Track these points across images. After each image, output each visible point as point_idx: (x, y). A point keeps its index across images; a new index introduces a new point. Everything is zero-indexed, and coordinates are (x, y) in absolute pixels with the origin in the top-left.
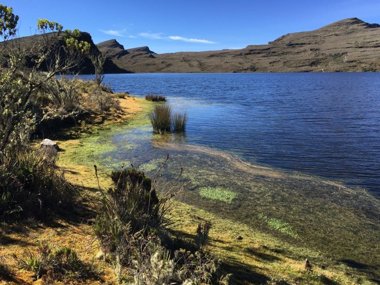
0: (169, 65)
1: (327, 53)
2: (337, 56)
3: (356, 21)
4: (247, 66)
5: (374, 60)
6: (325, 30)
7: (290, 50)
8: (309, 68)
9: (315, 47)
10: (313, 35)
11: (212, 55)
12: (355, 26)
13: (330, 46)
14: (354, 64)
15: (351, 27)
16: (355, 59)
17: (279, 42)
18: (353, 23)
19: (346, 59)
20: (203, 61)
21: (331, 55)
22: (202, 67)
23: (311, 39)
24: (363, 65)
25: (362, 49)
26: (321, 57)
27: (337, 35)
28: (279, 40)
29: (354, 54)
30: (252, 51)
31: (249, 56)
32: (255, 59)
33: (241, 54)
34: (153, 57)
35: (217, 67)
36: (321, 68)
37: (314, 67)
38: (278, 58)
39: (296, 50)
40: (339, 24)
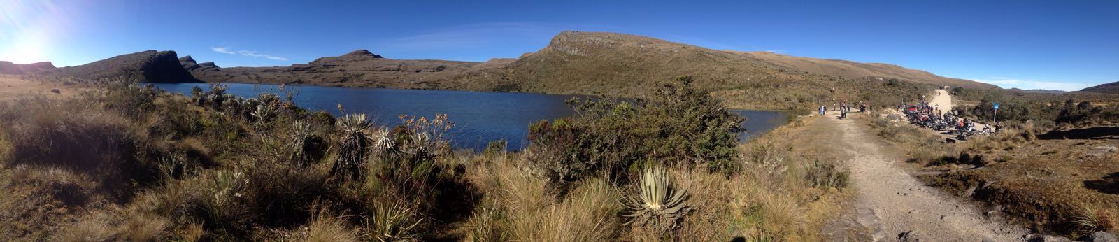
0: (232, 77)
1: (351, 73)
2: (358, 76)
3: (366, 52)
4: (295, 79)
5: (383, 80)
6: (347, 56)
7: (325, 69)
8: (341, 84)
9: (343, 68)
10: (339, 59)
11: (266, 70)
12: (366, 55)
13: (353, 68)
14: (370, 82)
15: (364, 56)
16: (371, 78)
17: (318, 63)
18: (365, 53)
19: (365, 78)
20: (260, 75)
21: (354, 75)
22: (259, 80)
23: (339, 62)
24: (376, 83)
25: (374, 72)
26: (347, 76)
27: (355, 61)
28: (316, 61)
29: (369, 75)
30: (296, 69)
31: (294, 72)
32: (300, 75)
33: (288, 71)
34: (218, 70)
35: (271, 79)
36: (348, 84)
37: (344, 83)
38: (318, 75)
39: (331, 70)
40: (356, 53)
